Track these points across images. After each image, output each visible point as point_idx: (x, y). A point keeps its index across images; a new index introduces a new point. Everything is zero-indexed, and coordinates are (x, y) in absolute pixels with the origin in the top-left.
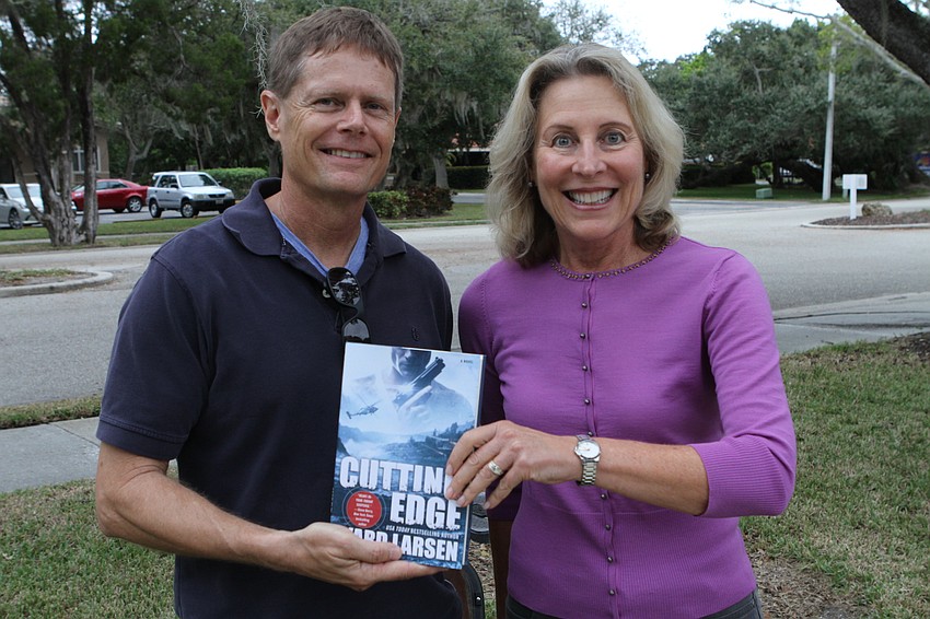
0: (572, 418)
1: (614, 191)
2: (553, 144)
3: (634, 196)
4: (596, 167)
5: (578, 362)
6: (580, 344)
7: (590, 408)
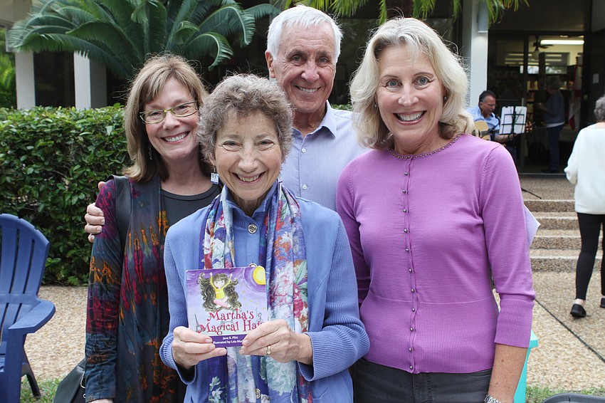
0: (397, 241)
1: (424, 112)
2: (387, 85)
3: (436, 114)
4: (412, 100)
5: (401, 207)
6: (403, 197)
7: (407, 236)
